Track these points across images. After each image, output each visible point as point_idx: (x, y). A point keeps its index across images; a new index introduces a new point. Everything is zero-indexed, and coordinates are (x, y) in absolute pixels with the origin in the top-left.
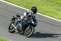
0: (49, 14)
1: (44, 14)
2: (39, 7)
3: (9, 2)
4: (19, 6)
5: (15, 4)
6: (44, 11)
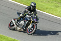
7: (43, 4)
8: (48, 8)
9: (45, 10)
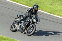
0: (58, 13)
1: (53, 14)
2: (47, 7)
3: (17, 2)
4: (27, 6)
5: (23, 4)
6: (52, 11)
7: (52, 7)
8: (58, 11)
9: (55, 13)
